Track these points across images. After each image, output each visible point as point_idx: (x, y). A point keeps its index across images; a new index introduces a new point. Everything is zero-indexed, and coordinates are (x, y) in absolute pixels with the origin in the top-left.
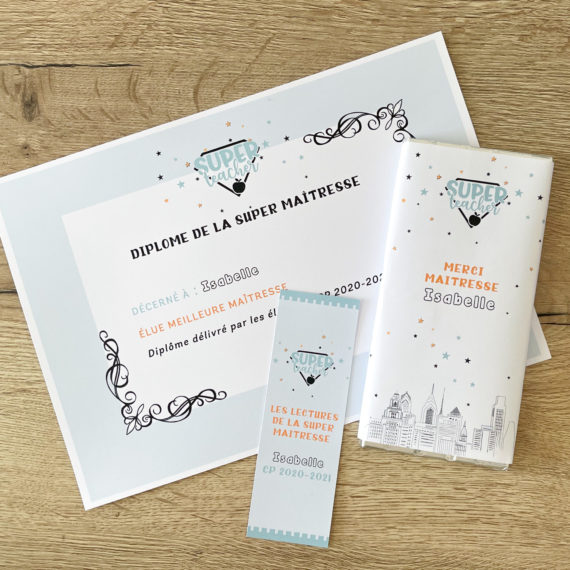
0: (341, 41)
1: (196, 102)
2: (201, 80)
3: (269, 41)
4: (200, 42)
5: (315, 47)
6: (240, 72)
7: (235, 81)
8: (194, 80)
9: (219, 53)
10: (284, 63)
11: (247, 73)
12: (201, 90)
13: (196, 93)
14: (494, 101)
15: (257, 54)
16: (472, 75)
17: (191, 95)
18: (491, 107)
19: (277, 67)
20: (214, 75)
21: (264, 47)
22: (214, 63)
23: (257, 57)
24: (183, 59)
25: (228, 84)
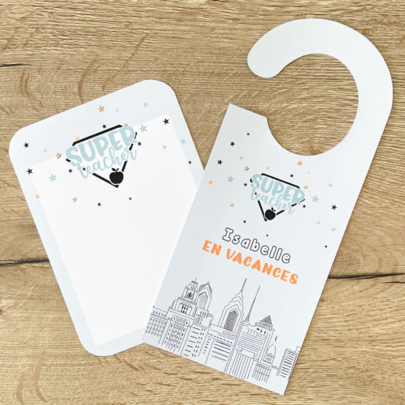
0: (205, 39)
1: (81, 96)
2: (84, 76)
3: (143, 39)
4: (82, 43)
5: (183, 44)
6: (118, 69)
7: (114, 76)
8: (79, 76)
9: (99, 52)
10: (157, 59)
11: (125, 69)
12: (85, 85)
13: (80, 88)
14: (342, 89)
15: (132, 52)
16: (322, 66)
17: (76, 89)
18: (340, 94)
19: (151, 63)
20: (95, 71)
21: (138, 46)
22: (95, 61)
23: (133, 54)
24: (68, 58)
25: (108, 80)
